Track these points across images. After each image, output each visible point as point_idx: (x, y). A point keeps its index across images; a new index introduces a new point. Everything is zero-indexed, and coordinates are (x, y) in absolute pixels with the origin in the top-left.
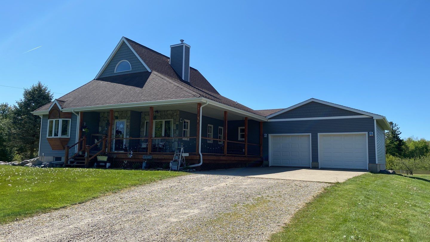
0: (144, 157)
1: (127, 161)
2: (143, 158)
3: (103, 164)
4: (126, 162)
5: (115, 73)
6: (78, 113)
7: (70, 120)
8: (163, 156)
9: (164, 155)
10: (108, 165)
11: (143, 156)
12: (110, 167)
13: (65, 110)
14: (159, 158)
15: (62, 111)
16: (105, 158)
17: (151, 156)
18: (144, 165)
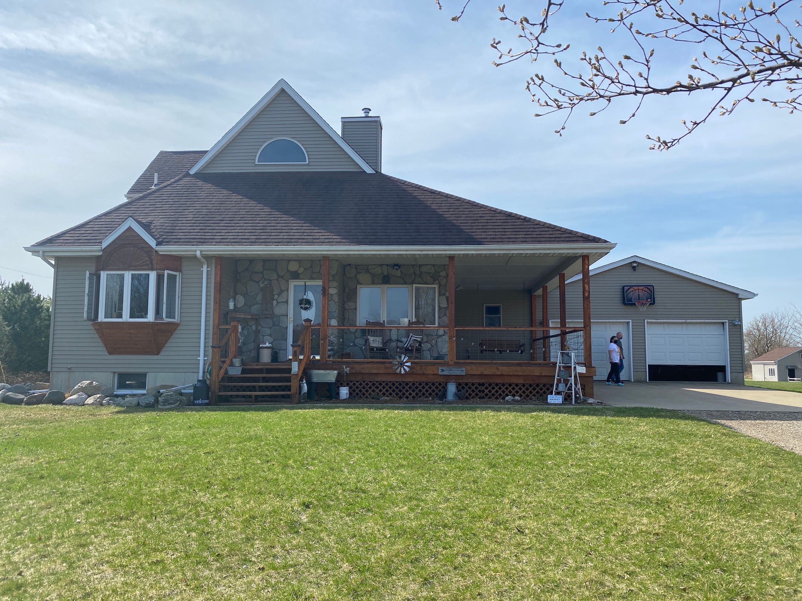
0: (443, 371)
2: (440, 373)
5: (256, 166)
6: (208, 257)
7: (179, 275)
8: (497, 368)
10: (344, 392)
11: (440, 368)
13: (165, 250)
14: (486, 373)
15: (158, 251)
16: (331, 376)
17: (464, 369)
18: (452, 389)
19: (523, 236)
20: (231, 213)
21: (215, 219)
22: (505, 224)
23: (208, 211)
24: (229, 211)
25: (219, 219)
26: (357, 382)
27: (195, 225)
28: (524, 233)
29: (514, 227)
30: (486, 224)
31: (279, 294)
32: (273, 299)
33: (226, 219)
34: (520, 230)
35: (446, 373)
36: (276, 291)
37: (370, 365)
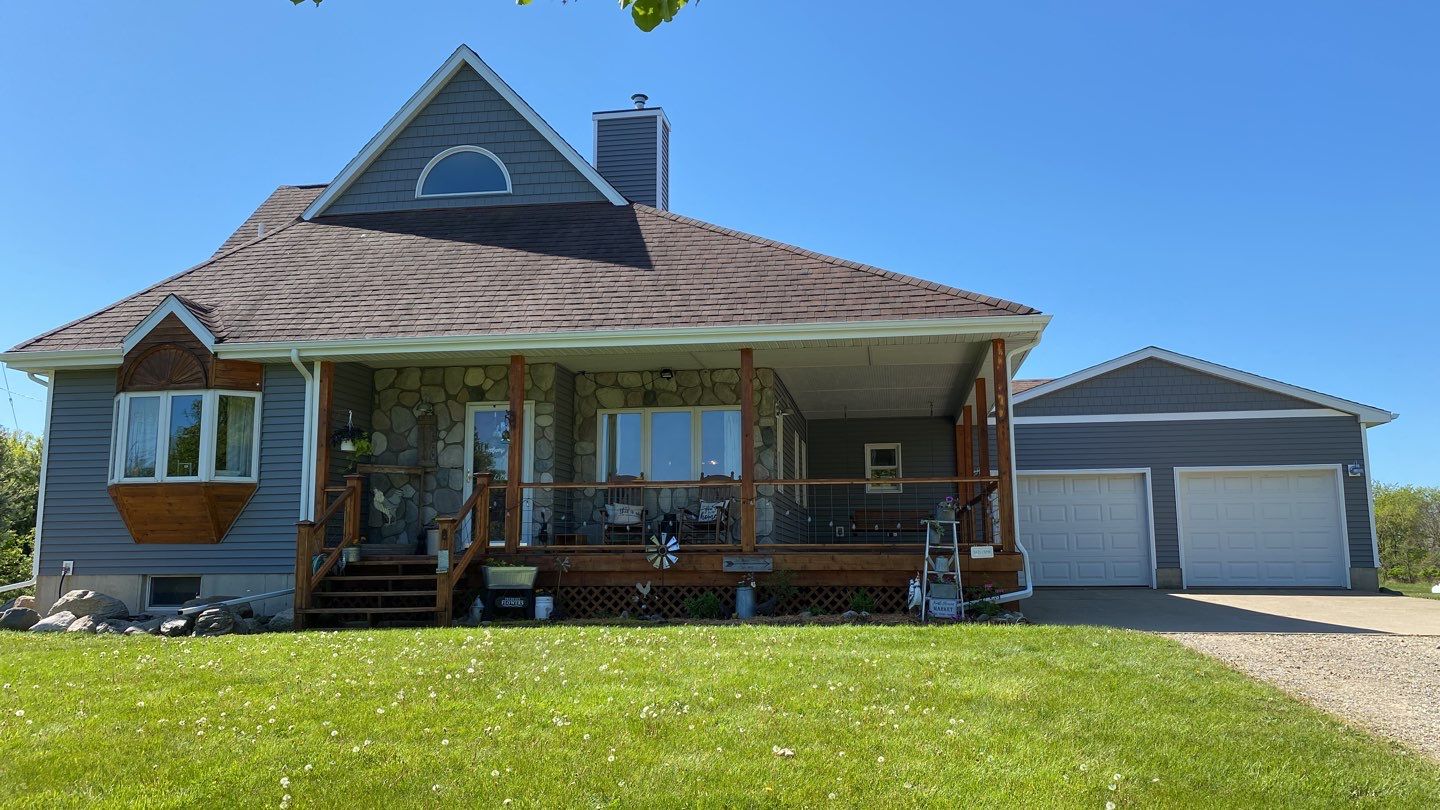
0: (730, 564)
1: (648, 586)
2: (726, 568)
3: (518, 602)
4: (645, 591)
5: (418, 200)
6: (309, 365)
7: (258, 396)
8: (833, 559)
9: (837, 556)
10: (544, 605)
11: (726, 559)
12: (557, 617)
13: (230, 351)
14: (812, 567)
15: (216, 354)
16: (525, 576)
17: (769, 560)
18: (745, 598)
19: (877, 306)
20: (358, 284)
21: (327, 295)
22: (847, 285)
23: (318, 281)
24: (354, 279)
25: (335, 294)
26: (573, 588)
27: (291, 306)
28: (880, 301)
29: (862, 290)
30: (812, 287)
31: (449, 430)
32: (438, 439)
33: (346, 294)
34: (873, 295)
35: (736, 568)
36: (443, 424)
37: (594, 557)
